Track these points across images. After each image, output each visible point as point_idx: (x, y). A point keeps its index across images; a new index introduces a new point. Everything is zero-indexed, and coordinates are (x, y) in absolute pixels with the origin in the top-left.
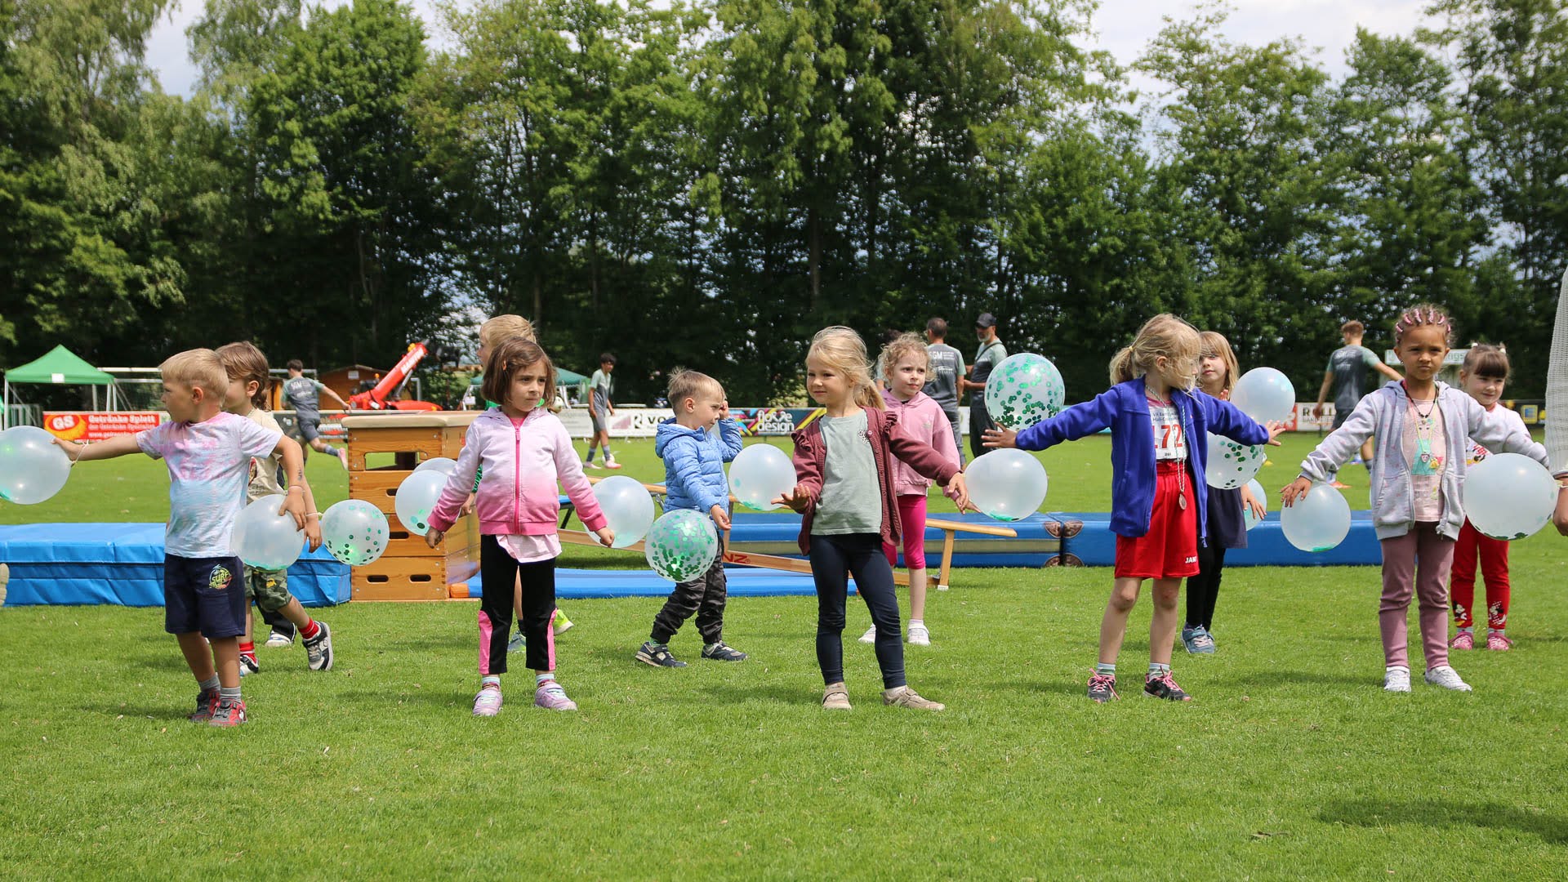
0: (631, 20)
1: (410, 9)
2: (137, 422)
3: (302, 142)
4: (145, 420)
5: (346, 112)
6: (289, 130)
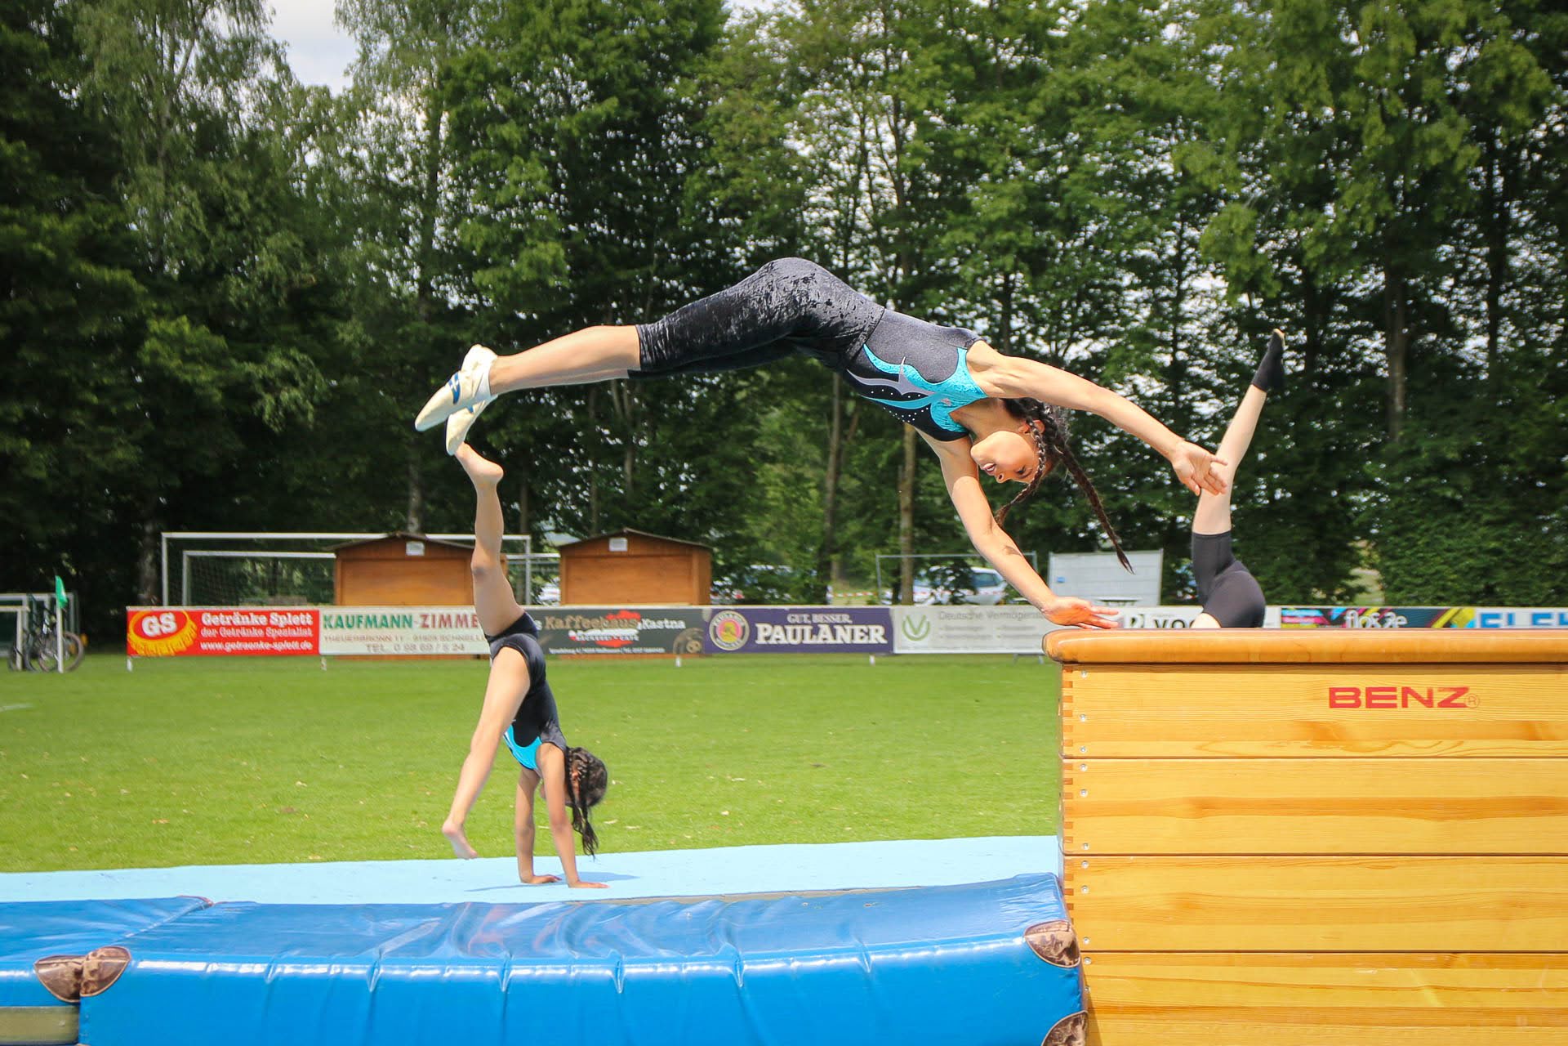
2: (282, 624)
3: (526, 160)
4: (296, 620)
5: (598, 109)
6: (504, 140)
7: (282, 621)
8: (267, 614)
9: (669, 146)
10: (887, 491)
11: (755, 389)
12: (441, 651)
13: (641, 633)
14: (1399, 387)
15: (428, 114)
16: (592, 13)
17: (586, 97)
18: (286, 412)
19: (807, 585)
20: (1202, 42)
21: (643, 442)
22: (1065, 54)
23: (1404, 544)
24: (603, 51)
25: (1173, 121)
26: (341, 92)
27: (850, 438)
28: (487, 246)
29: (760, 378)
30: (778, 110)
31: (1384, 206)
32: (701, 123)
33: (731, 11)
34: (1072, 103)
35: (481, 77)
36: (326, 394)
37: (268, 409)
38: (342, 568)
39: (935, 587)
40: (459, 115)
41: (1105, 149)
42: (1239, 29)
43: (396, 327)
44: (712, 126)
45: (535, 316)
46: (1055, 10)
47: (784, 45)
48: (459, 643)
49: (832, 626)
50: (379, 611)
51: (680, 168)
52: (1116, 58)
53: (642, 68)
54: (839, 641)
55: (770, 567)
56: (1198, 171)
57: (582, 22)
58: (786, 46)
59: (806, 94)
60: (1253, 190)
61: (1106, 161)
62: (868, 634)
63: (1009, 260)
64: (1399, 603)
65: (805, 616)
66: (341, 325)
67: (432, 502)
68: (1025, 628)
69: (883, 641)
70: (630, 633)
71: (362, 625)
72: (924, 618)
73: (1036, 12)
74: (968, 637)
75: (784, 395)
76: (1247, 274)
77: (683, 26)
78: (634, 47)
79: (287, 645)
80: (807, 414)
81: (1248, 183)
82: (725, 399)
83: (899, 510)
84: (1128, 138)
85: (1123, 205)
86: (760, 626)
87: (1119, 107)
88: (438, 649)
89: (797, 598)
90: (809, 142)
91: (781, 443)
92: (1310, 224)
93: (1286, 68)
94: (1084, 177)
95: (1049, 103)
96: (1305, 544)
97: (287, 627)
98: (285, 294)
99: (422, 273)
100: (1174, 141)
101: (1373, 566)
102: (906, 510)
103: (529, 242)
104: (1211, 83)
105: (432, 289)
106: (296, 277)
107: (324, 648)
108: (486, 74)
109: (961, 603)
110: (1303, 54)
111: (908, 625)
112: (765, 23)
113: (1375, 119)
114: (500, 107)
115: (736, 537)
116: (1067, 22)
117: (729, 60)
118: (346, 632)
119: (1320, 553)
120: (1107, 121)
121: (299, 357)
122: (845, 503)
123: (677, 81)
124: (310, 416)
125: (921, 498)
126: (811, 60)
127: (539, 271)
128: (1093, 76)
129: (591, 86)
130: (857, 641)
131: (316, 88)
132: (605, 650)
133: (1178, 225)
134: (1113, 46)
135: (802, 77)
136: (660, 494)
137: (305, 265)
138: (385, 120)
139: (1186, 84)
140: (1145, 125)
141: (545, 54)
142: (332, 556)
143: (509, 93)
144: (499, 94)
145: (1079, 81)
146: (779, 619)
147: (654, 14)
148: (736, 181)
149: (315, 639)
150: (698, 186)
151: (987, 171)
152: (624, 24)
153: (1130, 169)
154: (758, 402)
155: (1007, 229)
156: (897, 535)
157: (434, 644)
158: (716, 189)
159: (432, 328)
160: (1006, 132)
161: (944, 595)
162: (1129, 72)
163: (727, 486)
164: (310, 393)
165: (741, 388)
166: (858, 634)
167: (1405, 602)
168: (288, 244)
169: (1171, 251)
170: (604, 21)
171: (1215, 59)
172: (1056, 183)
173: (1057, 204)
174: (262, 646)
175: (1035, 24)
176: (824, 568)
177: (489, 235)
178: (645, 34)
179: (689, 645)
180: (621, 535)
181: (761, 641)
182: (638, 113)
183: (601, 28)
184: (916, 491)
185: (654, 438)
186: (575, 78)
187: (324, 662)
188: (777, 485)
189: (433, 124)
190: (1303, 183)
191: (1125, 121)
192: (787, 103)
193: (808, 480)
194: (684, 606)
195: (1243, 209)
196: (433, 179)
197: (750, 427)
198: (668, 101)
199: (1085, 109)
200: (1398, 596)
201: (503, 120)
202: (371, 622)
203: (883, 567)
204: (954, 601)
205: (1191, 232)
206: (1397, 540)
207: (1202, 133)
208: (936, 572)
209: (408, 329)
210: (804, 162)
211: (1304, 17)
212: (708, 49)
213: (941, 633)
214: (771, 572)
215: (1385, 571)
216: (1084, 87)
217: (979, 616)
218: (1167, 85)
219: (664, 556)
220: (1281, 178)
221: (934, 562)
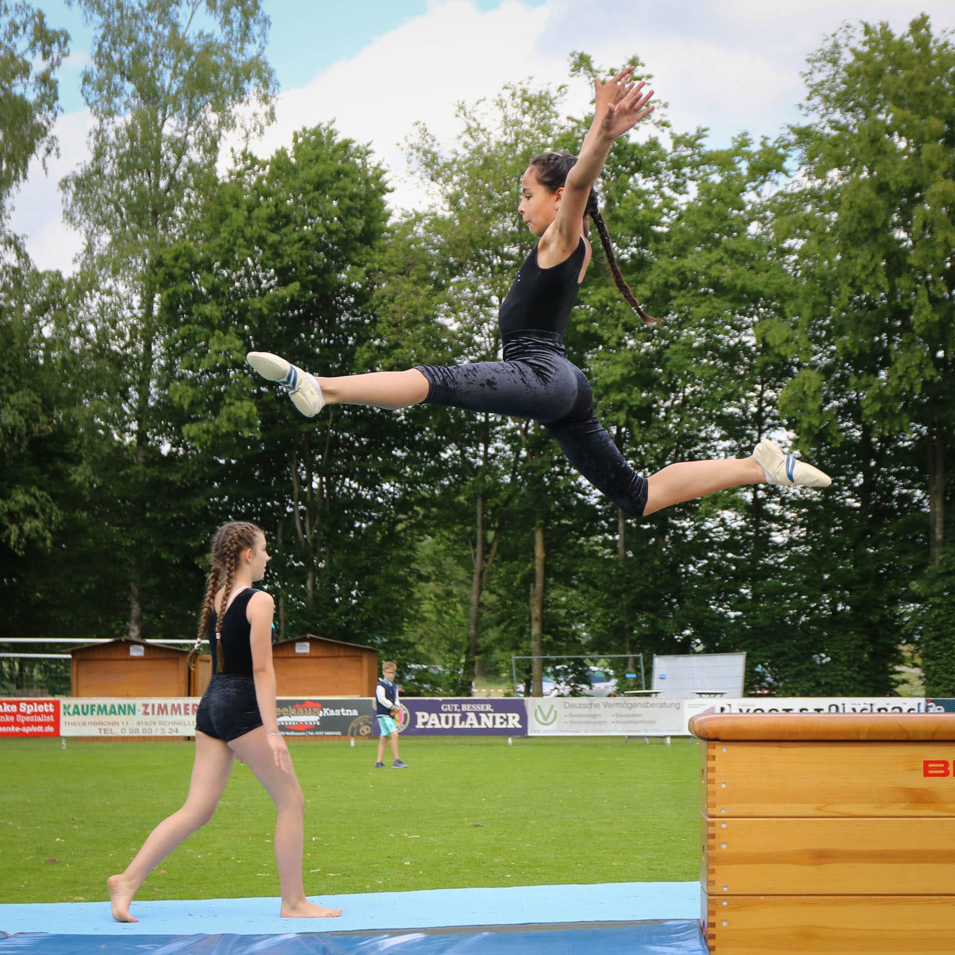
0: (677, 165)
1: (368, 153)
2: (29, 712)
3: (225, 334)
4: (41, 708)
5: (283, 292)
6: (206, 317)
7: (30, 709)
8: (17, 704)
9: (341, 322)
10: (521, 604)
11: (413, 521)
12: (159, 734)
13: (322, 719)
14: (939, 520)
15: (142, 295)
16: (278, 213)
17: (272, 282)
18: (27, 539)
19: (455, 681)
20: (781, 236)
21: (321, 565)
22: (665, 245)
23: (943, 647)
24: (287, 243)
25: (756, 301)
26: (71, 275)
27: (490, 561)
28: (192, 404)
29: (417, 513)
30: (431, 294)
31: (930, 372)
32: (368, 304)
33: (392, 211)
34: (673, 286)
35: (187, 265)
36: (61, 524)
37: (13, 537)
38: (77, 666)
39: (559, 683)
40: (168, 296)
41: (700, 326)
42: (812, 226)
43: (119, 470)
44: (378, 306)
45: (233, 462)
46: (659, 210)
47: (438, 239)
48: (174, 728)
49: (477, 714)
50: (108, 701)
51: (351, 341)
52: (709, 250)
53: (320, 258)
54: (483, 726)
55: (425, 667)
56: (777, 343)
57: (270, 219)
58: (439, 240)
59: (453, 280)
60: (820, 359)
61: (700, 335)
62: (507, 720)
63: (622, 416)
64: (937, 695)
65: (456, 706)
66: (73, 468)
67: (149, 612)
68: (633, 715)
69: (519, 726)
70: (313, 719)
71: (95, 713)
72: (552, 707)
73: (644, 212)
74: (588, 723)
75: (436, 526)
76: (817, 428)
77: (352, 224)
78: (314, 240)
79: (34, 729)
80: (455, 542)
81: (815, 353)
82: (388, 529)
83: (530, 620)
84: (719, 316)
85: (716, 371)
86: (419, 714)
87: (711, 290)
88: (157, 732)
89: (447, 691)
90: (458, 319)
91: (434, 565)
92: (868, 386)
93: (850, 258)
94: (682, 348)
95: (654, 286)
96: (862, 647)
97: (33, 714)
98: (25, 443)
99: (139, 425)
100: (756, 319)
101: (915, 665)
102: (537, 619)
103: (228, 401)
104: (786, 271)
105: (148, 440)
106: (36, 428)
107: (65, 731)
108: (191, 263)
109: (580, 696)
110: (864, 246)
111: (539, 712)
112: (420, 221)
113: (924, 300)
114: (204, 290)
115: (398, 642)
116: (669, 220)
117: (391, 251)
118: (82, 718)
119: (873, 655)
120: (701, 302)
121: (38, 493)
122: (486, 615)
123: (348, 268)
124: (49, 543)
125: (549, 610)
126: (460, 252)
127: (236, 424)
128: (690, 265)
129: (277, 272)
130: (498, 726)
131: (50, 272)
132: (293, 733)
133: (759, 387)
134: (709, 240)
135: (450, 266)
136: (336, 606)
137: (43, 418)
138: (107, 299)
139: (767, 271)
140: (733, 305)
141: (240, 246)
142: (69, 656)
143: (211, 278)
144: (202, 278)
145: (679, 269)
146: (434, 708)
147: (330, 214)
148: (397, 351)
149: (56, 724)
150: (367, 356)
151: (604, 343)
152: (304, 222)
153: (720, 341)
154: (415, 532)
155: (621, 391)
156: (529, 639)
157: (154, 728)
158: (382, 358)
159: (149, 471)
160: (619, 311)
161: (565, 689)
162: (720, 261)
163: (390, 600)
164: (48, 522)
165: (401, 521)
166: (498, 720)
167: (942, 694)
168: (28, 400)
169: (754, 410)
170: (287, 219)
171: (790, 251)
172: (659, 353)
173: (661, 370)
174: (13, 729)
175: (642, 222)
176: (469, 665)
177: (194, 395)
178: (321, 229)
179: (362, 729)
180: (304, 640)
181: (419, 725)
182: (316, 295)
183: (286, 225)
184: (544, 605)
185: (331, 562)
186: (265, 267)
187: (64, 742)
188: (430, 599)
189: (147, 304)
190: (862, 354)
191: (717, 302)
192: (440, 288)
193: (455, 596)
194: (356, 697)
195: (813, 374)
196: (148, 348)
197: (409, 553)
198: (341, 285)
199: (683, 292)
200: (937, 689)
201: (206, 302)
202: (102, 710)
203: (518, 666)
204: (574, 694)
205: (769, 394)
206: (936, 644)
207: (780, 312)
208: (559, 670)
209: (129, 471)
210: (453, 335)
211: (865, 216)
212: (373, 242)
213: (568, 719)
214: (426, 670)
215: (926, 669)
216: (683, 273)
217: (597, 706)
218: (751, 271)
219: (339, 656)
220: (844, 348)
221: (559, 662)
